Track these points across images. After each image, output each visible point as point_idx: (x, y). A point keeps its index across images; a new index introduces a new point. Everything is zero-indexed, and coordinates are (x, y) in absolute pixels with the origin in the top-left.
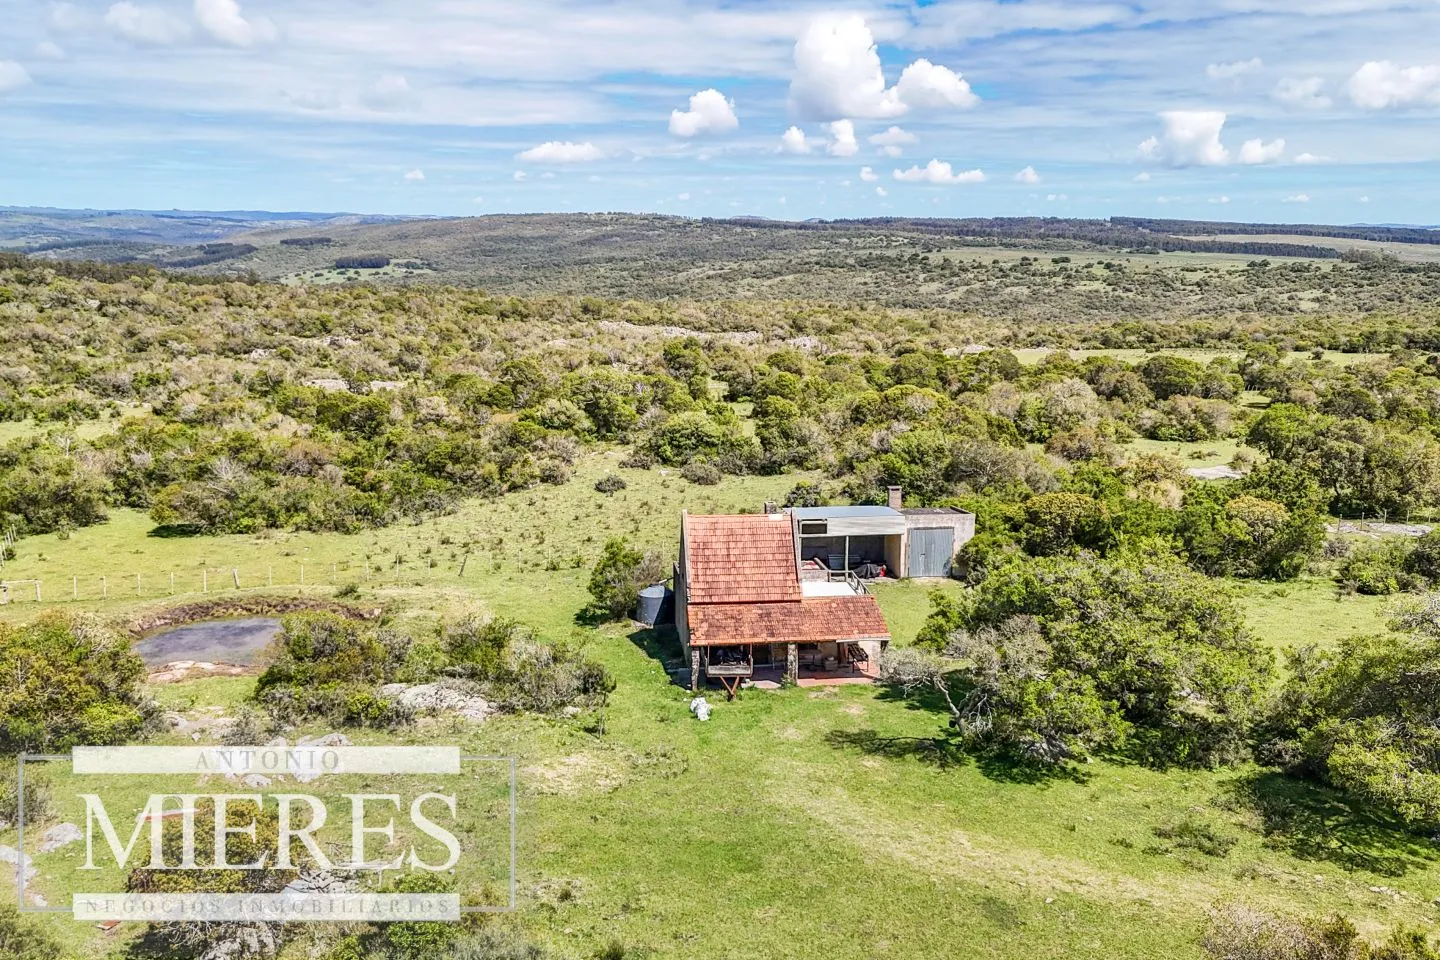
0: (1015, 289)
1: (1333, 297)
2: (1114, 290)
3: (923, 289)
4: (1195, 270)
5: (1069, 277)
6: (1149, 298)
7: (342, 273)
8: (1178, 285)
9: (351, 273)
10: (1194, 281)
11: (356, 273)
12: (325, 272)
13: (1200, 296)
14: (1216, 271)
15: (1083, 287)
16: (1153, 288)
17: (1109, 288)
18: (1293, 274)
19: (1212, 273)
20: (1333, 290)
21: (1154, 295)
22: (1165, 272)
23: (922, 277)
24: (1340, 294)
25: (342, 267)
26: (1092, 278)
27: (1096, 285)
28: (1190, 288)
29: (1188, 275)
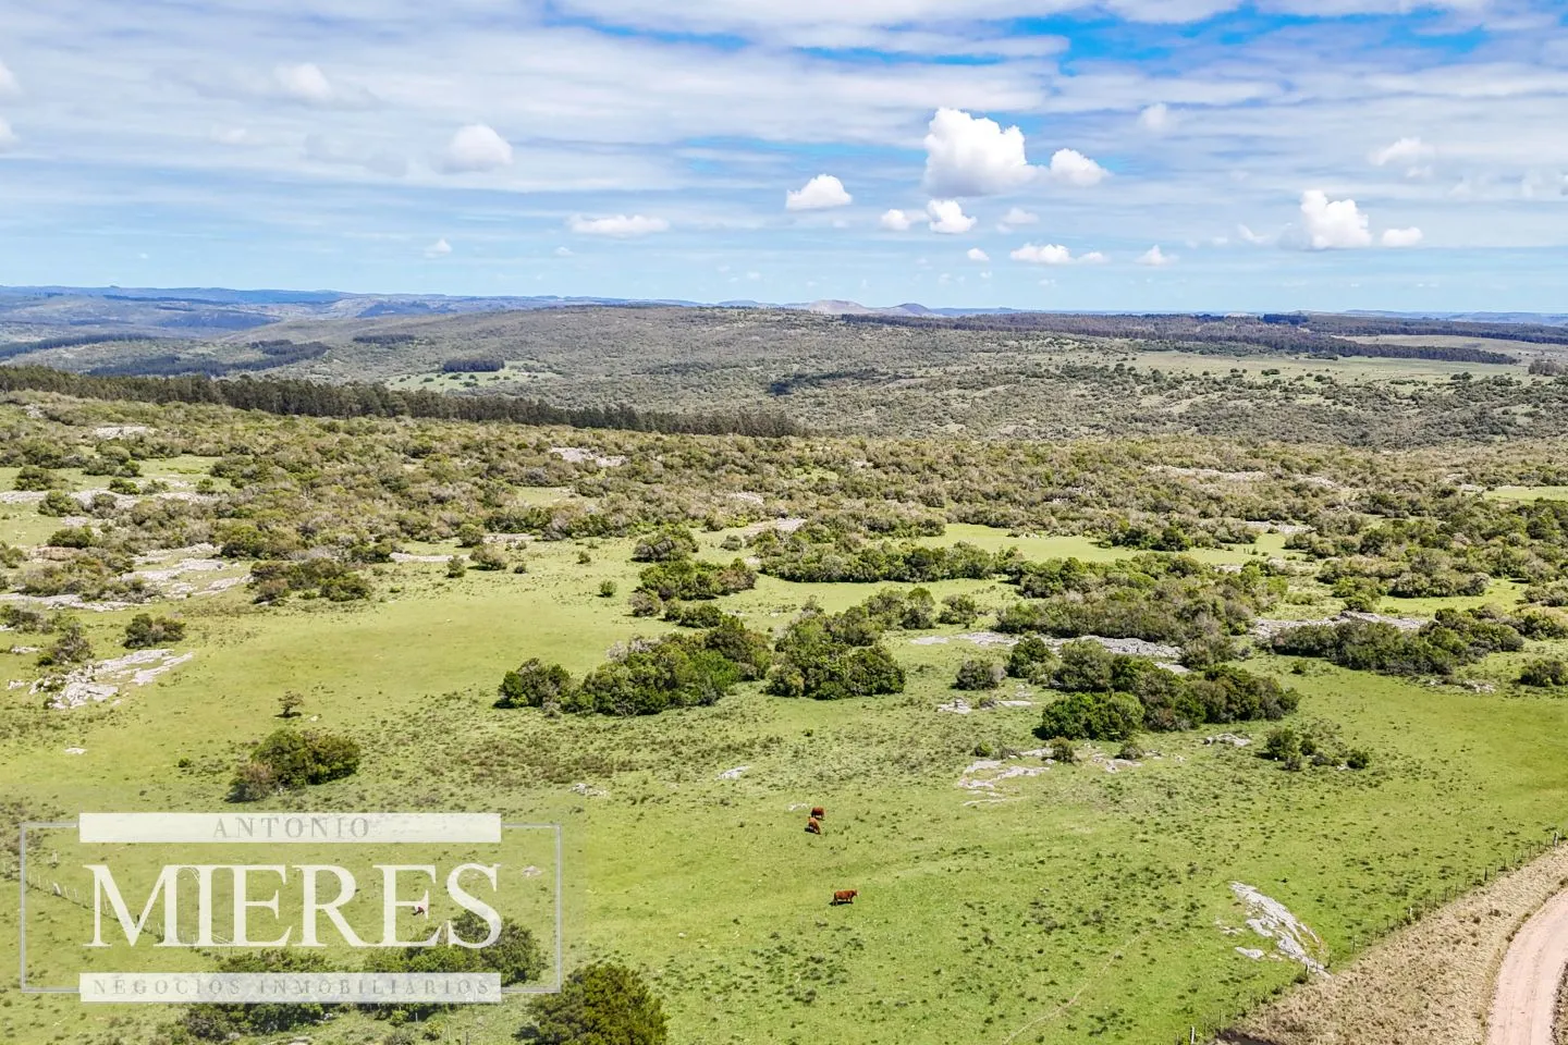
0: (1238, 402)
1: (1543, 412)
2: (1335, 404)
3: (1145, 402)
4: (1404, 383)
5: (1286, 390)
6: (1370, 412)
7: (454, 378)
8: (1392, 398)
9: (465, 377)
10: (1409, 394)
11: (472, 377)
12: (433, 376)
13: (1418, 410)
14: (1425, 384)
15: (1301, 400)
16: (1371, 401)
17: (1330, 402)
18: (1498, 388)
19: (1421, 386)
20: (1542, 405)
21: (1375, 409)
22: (1377, 385)
23: (1139, 389)
24: (1548, 409)
25: (452, 370)
26: (1310, 392)
27: (1315, 399)
28: (1405, 402)
29: (1399, 387)
